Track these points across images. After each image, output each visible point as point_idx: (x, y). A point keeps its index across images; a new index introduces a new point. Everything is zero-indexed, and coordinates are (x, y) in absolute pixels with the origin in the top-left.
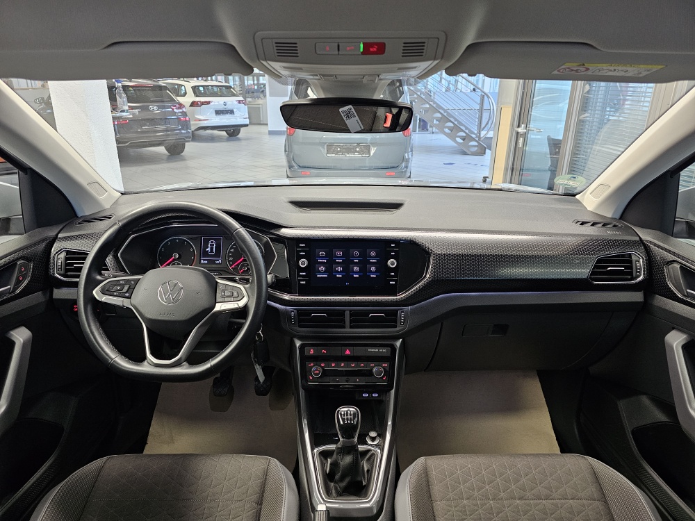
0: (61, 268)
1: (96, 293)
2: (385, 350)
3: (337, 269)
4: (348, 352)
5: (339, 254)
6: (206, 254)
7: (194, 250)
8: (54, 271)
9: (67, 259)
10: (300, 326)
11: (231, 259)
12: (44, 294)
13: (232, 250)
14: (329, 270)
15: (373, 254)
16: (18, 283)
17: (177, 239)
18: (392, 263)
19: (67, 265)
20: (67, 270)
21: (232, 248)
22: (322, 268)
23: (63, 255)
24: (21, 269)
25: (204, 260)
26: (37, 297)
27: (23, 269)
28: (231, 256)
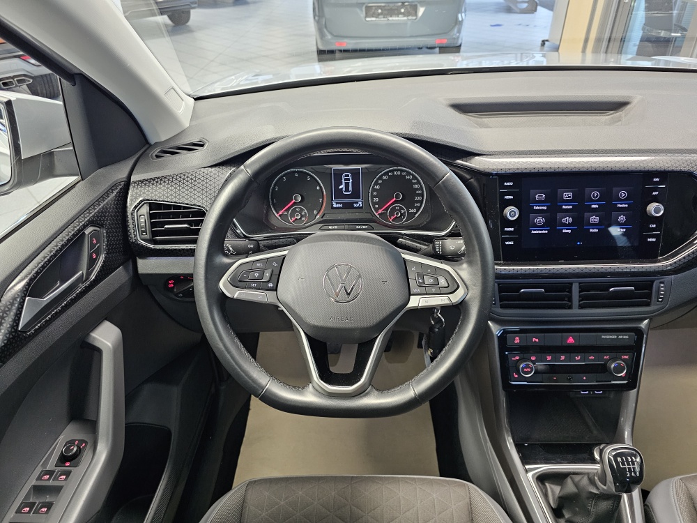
0: (145, 231)
1: (223, 285)
2: (627, 337)
3: (564, 220)
4: (571, 340)
5: (568, 195)
6: (339, 194)
7: (321, 187)
8: (136, 236)
9: (152, 216)
10: (502, 307)
11: (376, 200)
12: (126, 269)
13: (377, 187)
14: (552, 223)
15: (623, 194)
16: (92, 262)
17: (295, 172)
18: (655, 209)
19: (153, 225)
20: (154, 234)
21: (376, 183)
22: (540, 220)
23: (145, 210)
24: (92, 241)
25: (337, 203)
26: (120, 276)
27: (95, 242)
28: (375, 196)
